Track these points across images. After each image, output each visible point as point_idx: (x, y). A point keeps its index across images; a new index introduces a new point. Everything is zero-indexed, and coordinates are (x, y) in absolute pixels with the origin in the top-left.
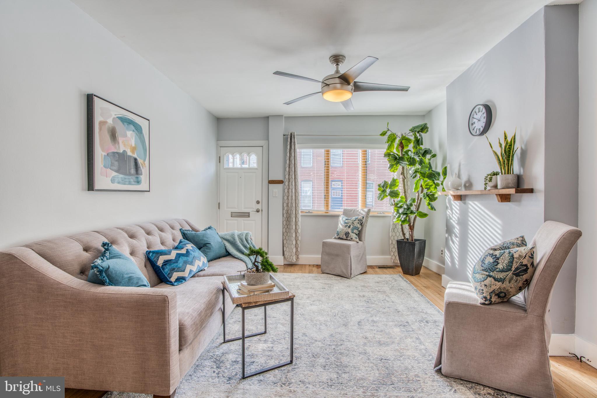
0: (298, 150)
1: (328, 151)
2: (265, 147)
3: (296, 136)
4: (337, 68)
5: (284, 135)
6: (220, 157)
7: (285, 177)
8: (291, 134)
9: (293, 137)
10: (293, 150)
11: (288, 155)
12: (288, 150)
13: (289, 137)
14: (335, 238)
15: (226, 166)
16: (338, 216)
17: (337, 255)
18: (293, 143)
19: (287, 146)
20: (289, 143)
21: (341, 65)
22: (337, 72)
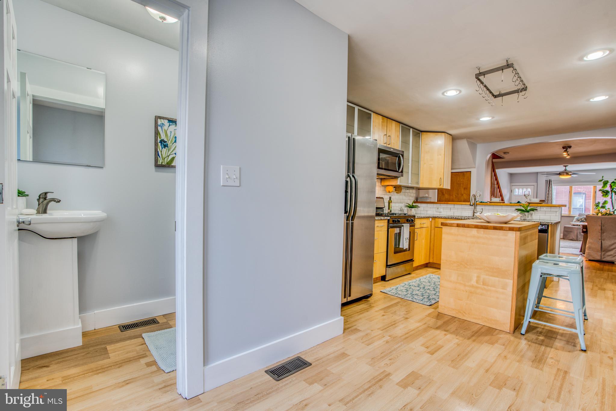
0: (553, 187)
1: (571, 187)
2: (536, 186)
3: (552, 181)
4: (566, 168)
5: (546, 181)
6: (512, 190)
7: (546, 199)
8: (550, 180)
9: (550, 181)
10: (550, 188)
11: (548, 189)
12: (548, 187)
13: (549, 181)
14: (572, 225)
15: (514, 194)
16: (574, 217)
17: (571, 232)
18: (550, 184)
19: (547, 185)
20: (548, 184)
21: (566, 167)
22: (565, 170)
